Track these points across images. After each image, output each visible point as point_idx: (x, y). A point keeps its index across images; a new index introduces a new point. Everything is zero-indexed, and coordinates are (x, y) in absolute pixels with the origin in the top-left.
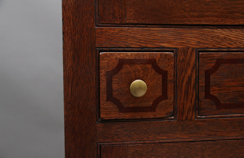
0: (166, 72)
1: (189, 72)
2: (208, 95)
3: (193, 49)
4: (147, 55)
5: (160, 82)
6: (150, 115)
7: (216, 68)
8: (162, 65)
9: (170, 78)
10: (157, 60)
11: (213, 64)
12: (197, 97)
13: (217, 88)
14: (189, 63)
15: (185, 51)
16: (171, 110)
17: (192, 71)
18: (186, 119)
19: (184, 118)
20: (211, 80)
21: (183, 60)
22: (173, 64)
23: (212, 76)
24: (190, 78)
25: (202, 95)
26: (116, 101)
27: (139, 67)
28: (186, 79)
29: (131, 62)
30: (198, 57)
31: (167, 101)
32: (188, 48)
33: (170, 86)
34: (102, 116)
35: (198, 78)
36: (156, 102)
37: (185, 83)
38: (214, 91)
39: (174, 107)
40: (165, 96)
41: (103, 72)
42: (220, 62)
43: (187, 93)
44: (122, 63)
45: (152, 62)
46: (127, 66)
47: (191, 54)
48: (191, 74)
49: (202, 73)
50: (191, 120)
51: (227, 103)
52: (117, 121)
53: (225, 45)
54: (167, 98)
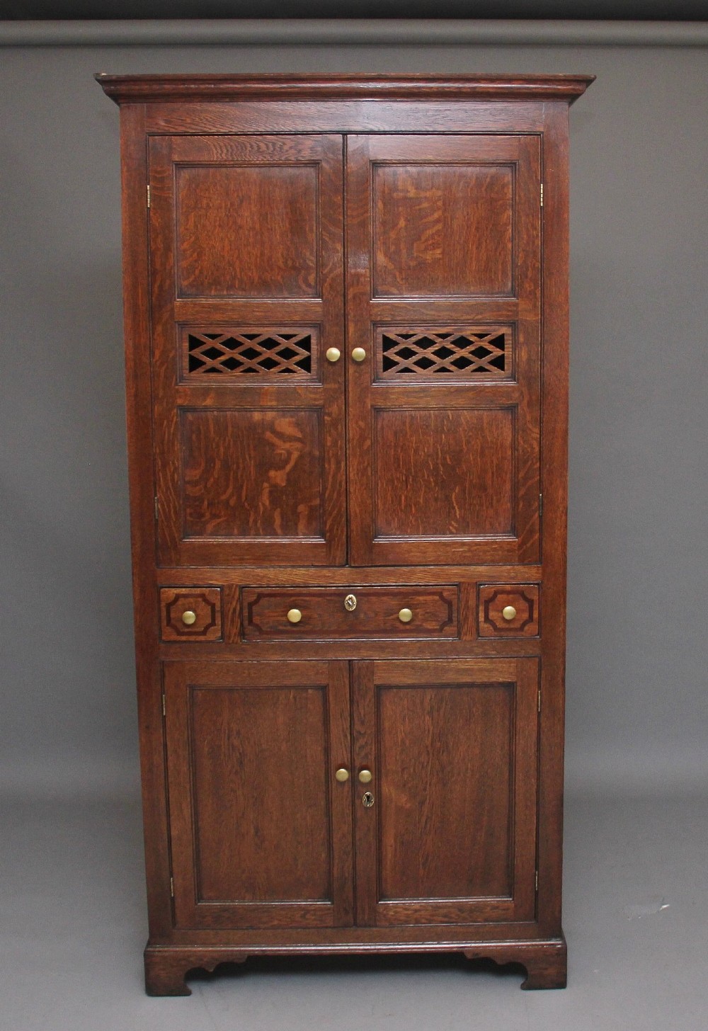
0: (214, 604)
1: (234, 603)
2: (251, 622)
3: (237, 585)
4: (198, 591)
5: (209, 612)
6: (202, 638)
7: (256, 602)
8: (212, 599)
9: (218, 608)
10: (207, 594)
11: (255, 598)
12: (242, 624)
13: (259, 618)
14: (233, 597)
15: (230, 587)
16: (220, 634)
17: (237, 603)
18: (233, 642)
19: (231, 642)
20: (254, 611)
21: (228, 595)
22: (219, 597)
23: (254, 608)
24: (235, 610)
25: (246, 623)
26: (174, 627)
27: (191, 600)
28: (231, 610)
29: (185, 596)
30: (241, 592)
31: (216, 627)
32: (233, 585)
33: (218, 615)
34: (164, 638)
35: (241, 609)
36: (207, 628)
37: (230, 613)
38: (256, 620)
39: (222, 633)
40: (213, 624)
41: (163, 604)
42: (260, 596)
43: (232, 621)
44: (178, 597)
45: (203, 596)
46: (183, 599)
47: (235, 589)
48: (236, 606)
49: (245, 604)
50: (236, 643)
51: (269, 630)
52: (175, 642)
53: (264, 583)
54: (215, 625)
